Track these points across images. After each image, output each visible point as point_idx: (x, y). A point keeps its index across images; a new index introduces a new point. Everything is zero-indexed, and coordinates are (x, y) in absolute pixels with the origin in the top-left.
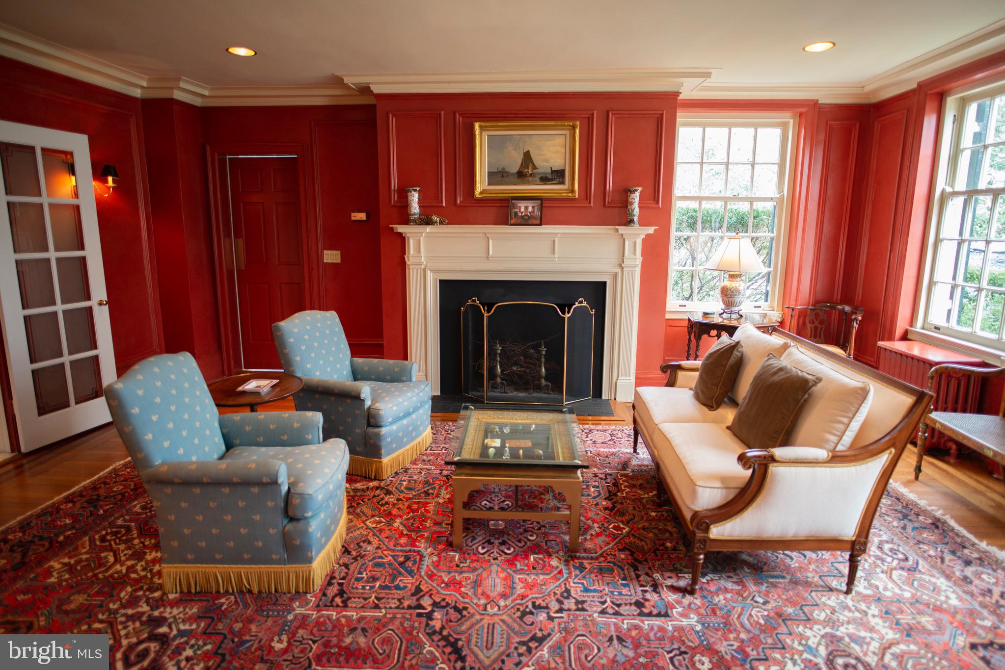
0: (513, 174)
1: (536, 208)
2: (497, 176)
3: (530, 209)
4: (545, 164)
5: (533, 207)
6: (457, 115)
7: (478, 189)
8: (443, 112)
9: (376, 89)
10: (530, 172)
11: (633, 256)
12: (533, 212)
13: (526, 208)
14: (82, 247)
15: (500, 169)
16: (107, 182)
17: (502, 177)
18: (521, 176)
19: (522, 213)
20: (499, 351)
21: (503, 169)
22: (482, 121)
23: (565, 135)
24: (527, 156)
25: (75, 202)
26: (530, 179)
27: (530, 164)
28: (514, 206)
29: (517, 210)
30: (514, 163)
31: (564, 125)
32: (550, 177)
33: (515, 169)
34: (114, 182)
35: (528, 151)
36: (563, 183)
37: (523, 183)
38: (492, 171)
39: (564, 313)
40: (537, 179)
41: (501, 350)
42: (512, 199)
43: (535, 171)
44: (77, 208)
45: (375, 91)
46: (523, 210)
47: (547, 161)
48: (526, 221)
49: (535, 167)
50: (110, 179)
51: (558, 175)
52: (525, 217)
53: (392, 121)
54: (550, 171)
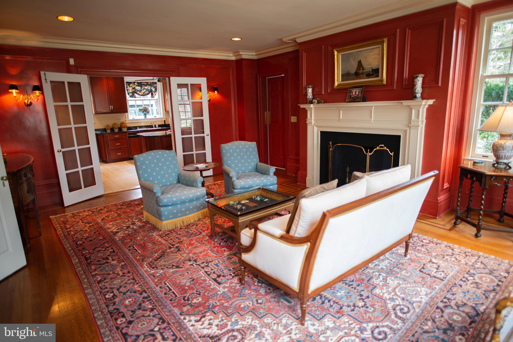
0: (353, 74)
1: (360, 92)
2: (345, 76)
3: (357, 93)
4: (369, 66)
5: (359, 92)
6: (329, 46)
7: (336, 84)
8: (323, 46)
9: (299, 41)
10: (361, 72)
11: (417, 120)
12: (358, 95)
13: (356, 92)
14: (202, 116)
15: (347, 72)
16: (215, 92)
17: (348, 76)
18: (357, 75)
19: (353, 95)
20: (348, 171)
21: (348, 72)
22: (338, 48)
23: (379, 47)
24: (360, 63)
25: (201, 101)
26: (361, 76)
27: (361, 67)
28: (351, 92)
29: (351, 94)
30: (353, 68)
31: (378, 42)
32: (371, 73)
33: (353, 71)
34: (217, 93)
35: (360, 60)
36: (378, 76)
37: (357, 79)
38: (343, 73)
39: (367, 152)
40: (365, 75)
41: (349, 170)
42: (350, 88)
43: (364, 71)
44: (201, 103)
45: (298, 42)
46: (354, 94)
47: (370, 64)
48: (355, 100)
49: (363, 69)
50: (216, 92)
51: (376, 72)
52: (355, 98)
53: (305, 55)
54: (371, 70)
